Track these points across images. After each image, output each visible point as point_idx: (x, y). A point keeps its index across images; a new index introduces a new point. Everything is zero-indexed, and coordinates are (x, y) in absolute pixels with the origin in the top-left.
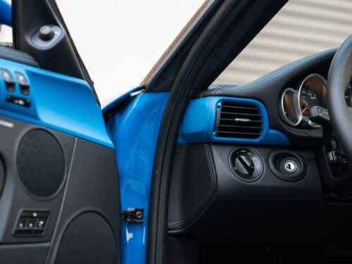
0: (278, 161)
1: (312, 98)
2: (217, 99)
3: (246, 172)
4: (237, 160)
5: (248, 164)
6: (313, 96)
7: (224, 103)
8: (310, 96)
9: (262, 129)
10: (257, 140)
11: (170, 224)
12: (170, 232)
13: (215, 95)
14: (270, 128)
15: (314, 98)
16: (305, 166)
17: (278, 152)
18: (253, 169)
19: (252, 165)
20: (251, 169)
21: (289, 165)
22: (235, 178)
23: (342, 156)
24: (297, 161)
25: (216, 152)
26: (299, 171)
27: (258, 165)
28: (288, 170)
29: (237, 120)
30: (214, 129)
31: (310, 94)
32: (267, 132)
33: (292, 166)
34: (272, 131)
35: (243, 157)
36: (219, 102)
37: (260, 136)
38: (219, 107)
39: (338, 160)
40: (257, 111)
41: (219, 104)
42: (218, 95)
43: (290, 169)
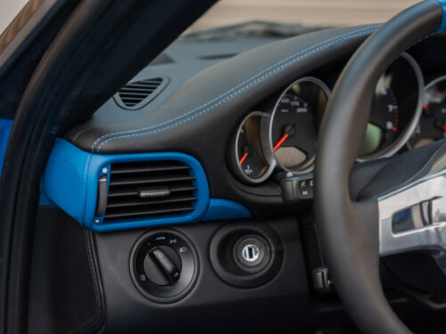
1: (299, 110)
2: (99, 160)
3: (162, 282)
5: (169, 268)
6: (301, 106)
7: (114, 165)
8: (296, 107)
9: (196, 200)
10: (188, 218)
13: (95, 152)
14: (211, 197)
15: (304, 110)
16: (279, 253)
17: (231, 230)
18: (178, 277)
19: (177, 269)
20: (173, 277)
22: (141, 299)
26: (268, 264)
28: (248, 259)
29: (143, 194)
30: (97, 214)
31: (297, 104)
32: (205, 203)
34: (215, 203)
35: (159, 255)
36: (104, 166)
37: (193, 210)
38: (105, 175)
40: (186, 171)
41: (105, 170)
42: (103, 153)
43: (251, 256)
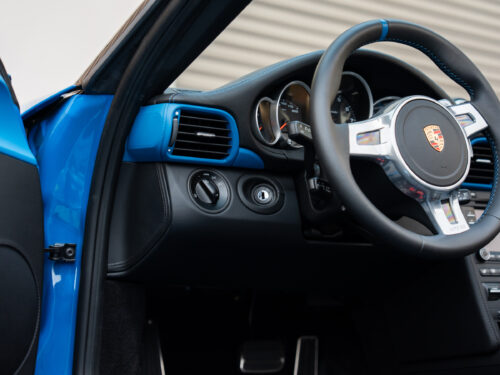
0: (249, 188)
1: (293, 111)
2: (174, 106)
3: (209, 201)
4: (198, 185)
5: (212, 191)
6: (294, 109)
7: (183, 112)
8: (291, 109)
9: (230, 147)
10: (223, 161)
11: (110, 265)
12: (109, 274)
13: (172, 102)
14: (241, 146)
15: (297, 111)
16: (282, 195)
17: (250, 177)
18: (218, 197)
19: (217, 192)
20: (215, 198)
21: (263, 194)
22: (195, 208)
23: (326, 184)
24: (272, 189)
25: (171, 173)
26: (275, 201)
27: (224, 192)
28: (261, 198)
29: (199, 134)
30: (170, 145)
31: (292, 107)
32: (237, 151)
33: (266, 195)
34: (242, 150)
35: (206, 182)
36: (177, 110)
37: (227, 155)
38: (177, 117)
39: (320, 188)
40: (225, 124)
41: (177, 113)
42: (176, 102)
43: (263, 198)
